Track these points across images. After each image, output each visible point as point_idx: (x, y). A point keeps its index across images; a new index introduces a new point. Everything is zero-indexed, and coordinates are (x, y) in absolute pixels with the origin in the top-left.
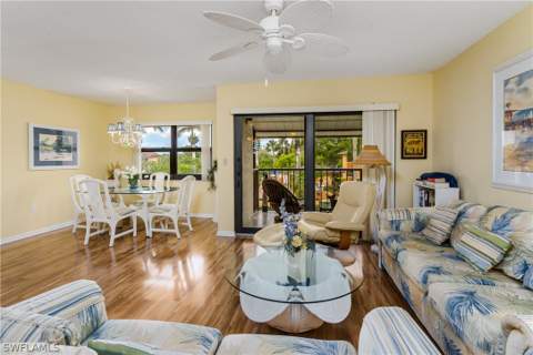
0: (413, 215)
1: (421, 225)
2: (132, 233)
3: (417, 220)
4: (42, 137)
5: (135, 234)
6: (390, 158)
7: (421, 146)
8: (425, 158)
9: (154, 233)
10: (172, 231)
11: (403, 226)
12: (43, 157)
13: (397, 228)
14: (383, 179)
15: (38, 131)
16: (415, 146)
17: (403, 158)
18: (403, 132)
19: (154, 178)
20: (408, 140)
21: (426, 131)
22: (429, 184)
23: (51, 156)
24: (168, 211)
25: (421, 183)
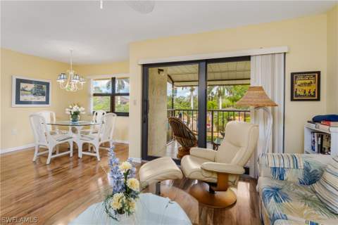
0: (301, 164)
1: (312, 178)
2: (69, 154)
3: (307, 169)
4: (23, 85)
5: (71, 155)
6: (278, 100)
7: (314, 87)
8: (318, 99)
9: (83, 155)
10: (94, 155)
11: (287, 175)
12: (22, 98)
13: (281, 177)
14: (270, 121)
15: (19, 81)
16: (307, 88)
17: (292, 99)
18: (292, 74)
19: (97, 114)
20: (299, 82)
21: (319, 73)
22: (322, 128)
23: (30, 98)
24: (92, 139)
25: (313, 126)
